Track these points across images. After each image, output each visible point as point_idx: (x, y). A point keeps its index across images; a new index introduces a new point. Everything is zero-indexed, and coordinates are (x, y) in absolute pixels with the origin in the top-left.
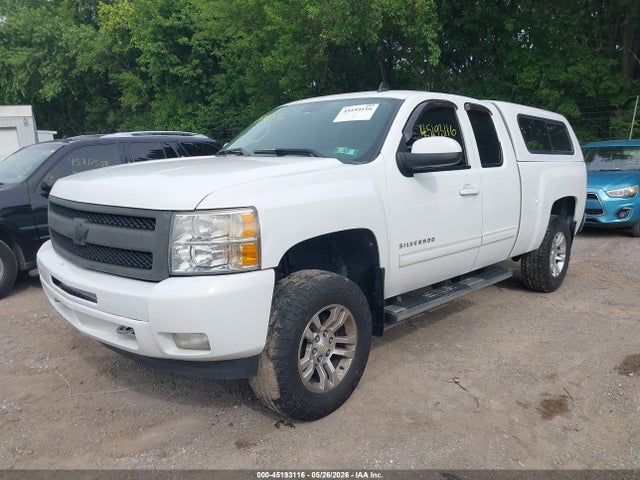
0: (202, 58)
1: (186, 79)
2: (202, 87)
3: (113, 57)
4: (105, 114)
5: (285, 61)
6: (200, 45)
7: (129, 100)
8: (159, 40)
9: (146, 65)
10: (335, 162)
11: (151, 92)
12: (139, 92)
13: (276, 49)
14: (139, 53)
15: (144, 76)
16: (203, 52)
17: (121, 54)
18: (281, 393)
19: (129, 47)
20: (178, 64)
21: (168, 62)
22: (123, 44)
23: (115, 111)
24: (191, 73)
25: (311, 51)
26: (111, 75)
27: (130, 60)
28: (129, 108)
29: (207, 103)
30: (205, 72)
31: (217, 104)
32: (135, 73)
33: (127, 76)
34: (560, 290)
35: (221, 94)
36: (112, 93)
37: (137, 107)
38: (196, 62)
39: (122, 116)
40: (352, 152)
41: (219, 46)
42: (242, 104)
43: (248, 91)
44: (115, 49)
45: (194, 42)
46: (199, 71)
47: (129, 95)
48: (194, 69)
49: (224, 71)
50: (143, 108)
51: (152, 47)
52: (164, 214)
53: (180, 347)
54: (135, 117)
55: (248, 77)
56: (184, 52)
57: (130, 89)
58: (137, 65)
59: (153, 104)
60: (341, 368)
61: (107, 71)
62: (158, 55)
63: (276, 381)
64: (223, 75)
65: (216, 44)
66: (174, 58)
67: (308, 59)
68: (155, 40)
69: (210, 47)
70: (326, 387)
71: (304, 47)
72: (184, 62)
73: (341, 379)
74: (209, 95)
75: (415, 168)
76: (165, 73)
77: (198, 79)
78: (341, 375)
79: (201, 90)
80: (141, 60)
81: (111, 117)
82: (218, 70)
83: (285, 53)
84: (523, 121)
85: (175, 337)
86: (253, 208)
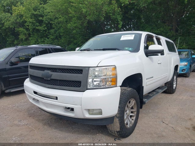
0: (47, 24)
1: (41, 30)
2: (47, 33)
3: (16, 23)
4: (14, 41)
5: (75, 25)
6: (46, 20)
7: (22, 37)
8: (33, 18)
9: (28, 26)
10: (128, 52)
11: (29, 35)
12: (25, 34)
13: (72, 22)
14: (26, 22)
15: (27, 29)
16: (47, 22)
17: (19, 23)
18: (120, 129)
19: (22, 20)
20: (39, 26)
21: (36, 25)
22: (20, 19)
23: (17, 40)
24: (43, 29)
25: (83, 23)
26: (16, 29)
27: (22, 24)
28: (22, 40)
29: (48, 38)
30: (48, 28)
31: (51, 38)
32: (24, 28)
33: (21, 29)
34: (175, 93)
35: (52, 35)
36: (16, 35)
37: (25, 39)
38: (45, 25)
39: (19, 42)
40: (130, 49)
41: (52, 20)
42: (59, 38)
43: (61, 34)
44: (18, 21)
45: (44, 19)
46: (46, 28)
47: (22, 35)
48: (44, 28)
49: (54, 28)
50: (26, 39)
51: (31, 20)
52: (86, 68)
53: (90, 114)
54: (24, 42)
55: (62, 30)
56: (41, 22)
57: (22, 33)
58: (25, 26)
59: (30, 38)
60: (132, 120)
61: (15, 27)
62: (33, 23)
63: (119, 125)
64: (53, 30)
65: (51, 20)
66: (38, 24)
67: (81, 25)
68: (31, 18)
69: (49, 21)
70: (130, 126)
71: (80, 22)
72: (41, 25)
73: (133, 123)
74: (48, 35)
75: (149, 54)
76: (34, 29)
77: (45, 31)
78: (133, 122)
79: (46, 34)
80: (26, 24)
81: (16, 42)
82: (51, 28)
83: (75, 23)
84: (167, 42)
85: (89, 110)
86: (114, 66)
